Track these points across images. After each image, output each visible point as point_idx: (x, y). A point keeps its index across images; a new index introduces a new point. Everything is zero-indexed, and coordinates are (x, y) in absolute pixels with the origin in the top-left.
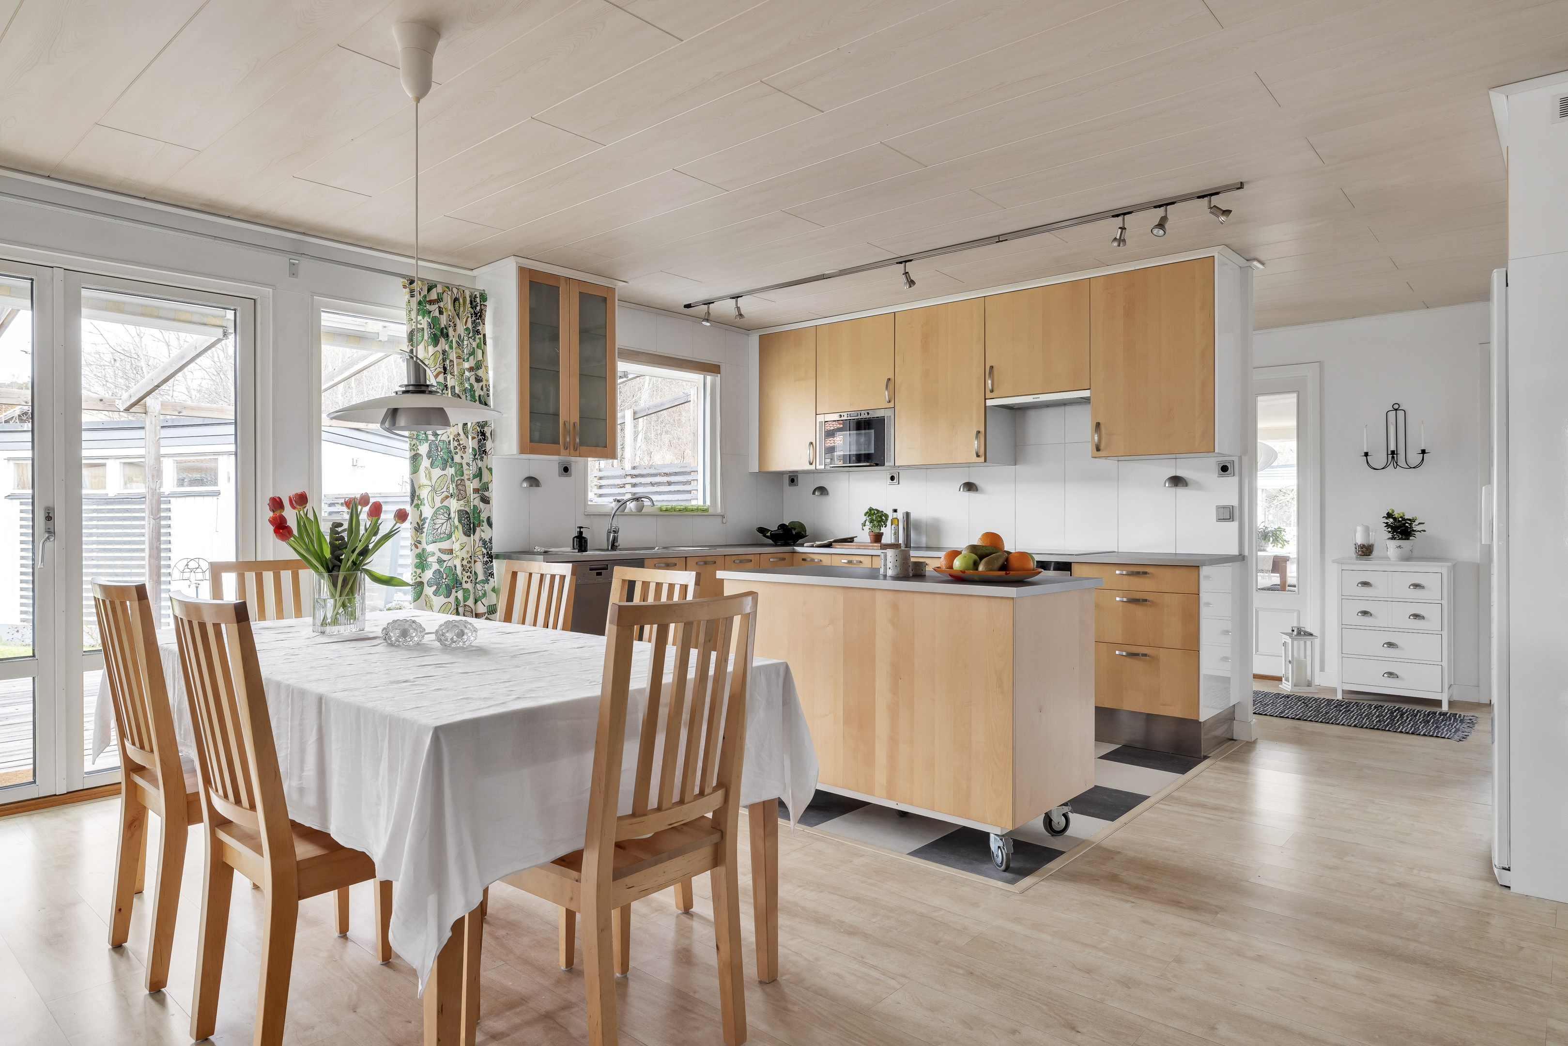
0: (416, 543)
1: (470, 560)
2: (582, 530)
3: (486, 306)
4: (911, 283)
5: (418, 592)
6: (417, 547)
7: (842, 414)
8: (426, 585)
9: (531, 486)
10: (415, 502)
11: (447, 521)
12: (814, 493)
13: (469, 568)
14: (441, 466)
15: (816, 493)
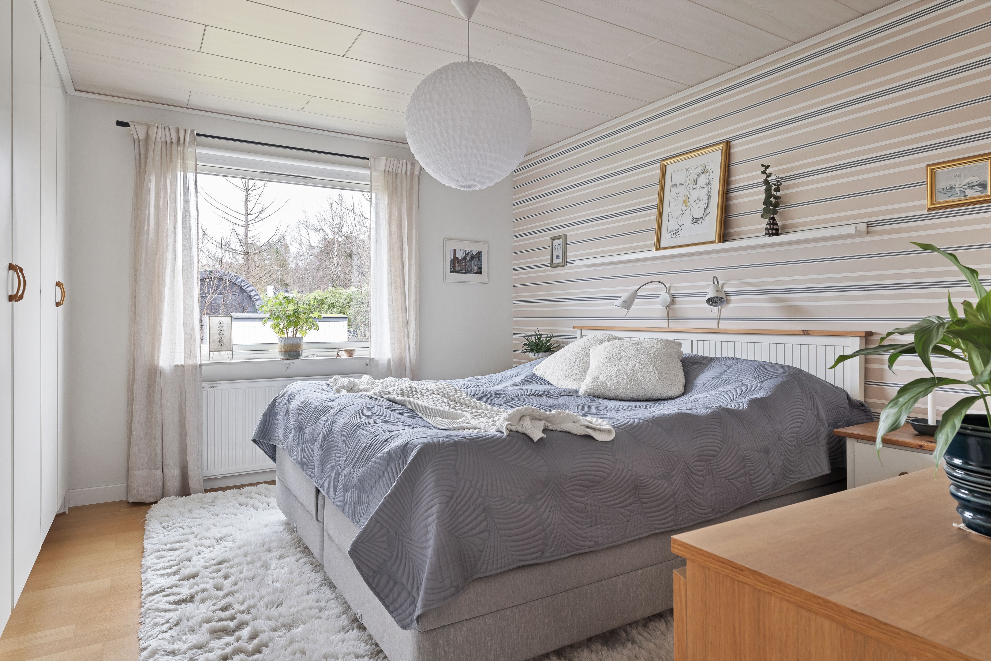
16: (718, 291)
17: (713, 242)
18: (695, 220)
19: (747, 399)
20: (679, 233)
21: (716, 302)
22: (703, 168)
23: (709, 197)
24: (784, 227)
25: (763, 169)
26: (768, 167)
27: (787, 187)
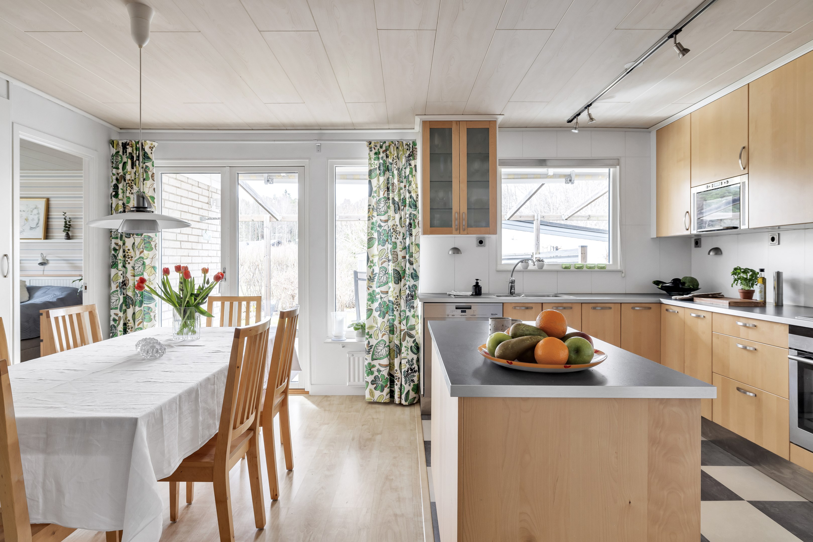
0: (368, 287)
1: (397, 298)
2: (478, 281)
3: (417, 148)
4: (684, 51)
5: (368, 314)
6: (369, 289)
7: (708, 185)
8: (374, 311)
9: (454, 253)
10: (369, 264)
11: (384, 275)
12: (709, 254)
13: (396, 302)
14: (382, 244)
15: (711, 253)
16: (44, 260)
17: (41, 239)
18: (31, 228)
19: (57, 298)
20: (23, 233)
21: (43, 264)
22: (35, 206)
23: (39, 220)
24: (72, 236)
25: (64, 213)
26: (65, 213)
27: (73, 222)
